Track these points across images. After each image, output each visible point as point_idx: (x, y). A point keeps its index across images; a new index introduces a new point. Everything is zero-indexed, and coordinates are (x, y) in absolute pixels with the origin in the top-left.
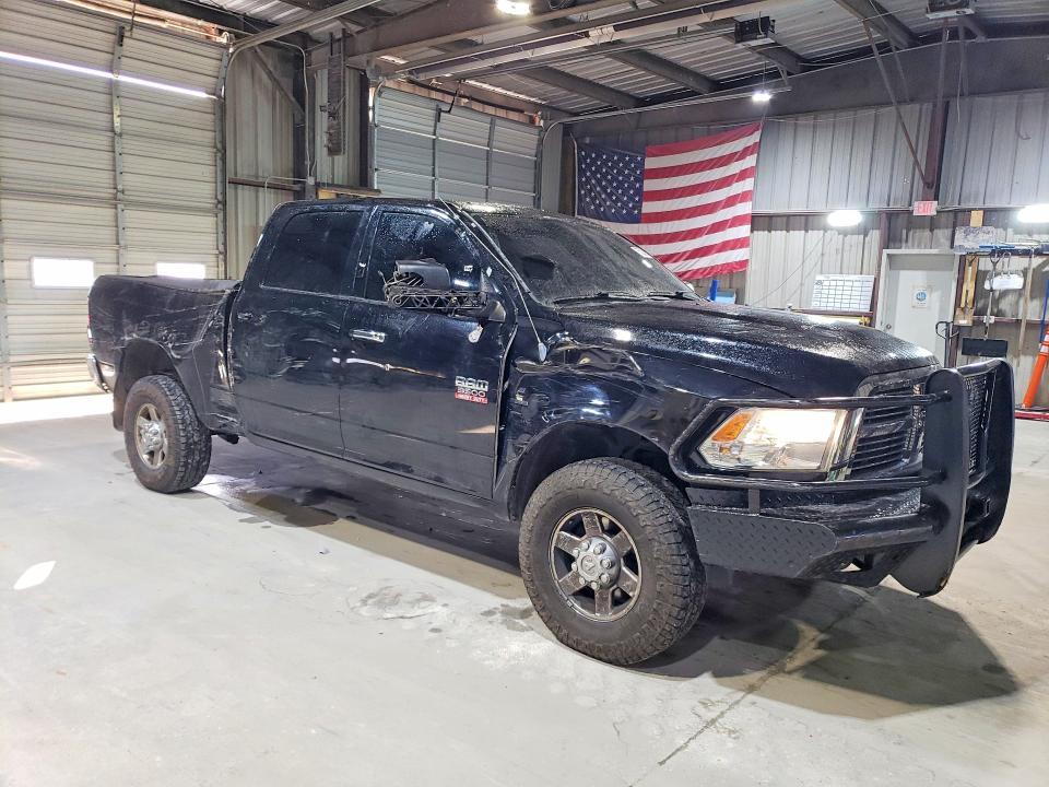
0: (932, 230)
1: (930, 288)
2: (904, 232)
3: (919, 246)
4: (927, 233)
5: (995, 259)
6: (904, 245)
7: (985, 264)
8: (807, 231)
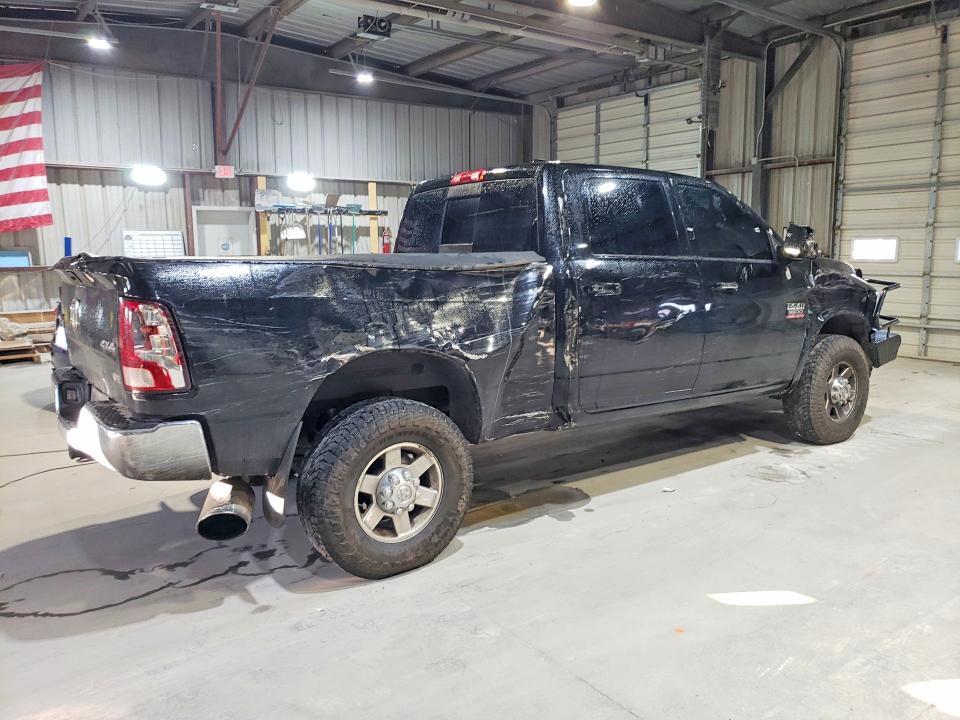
0: (223, 191)
1: (232, 239)
2: (201, 190)
3: (215, 204)
4: (219, 192)
5: (282, 216)
6: (202, 202)
7: (274, 219)
8: (104, 186)
